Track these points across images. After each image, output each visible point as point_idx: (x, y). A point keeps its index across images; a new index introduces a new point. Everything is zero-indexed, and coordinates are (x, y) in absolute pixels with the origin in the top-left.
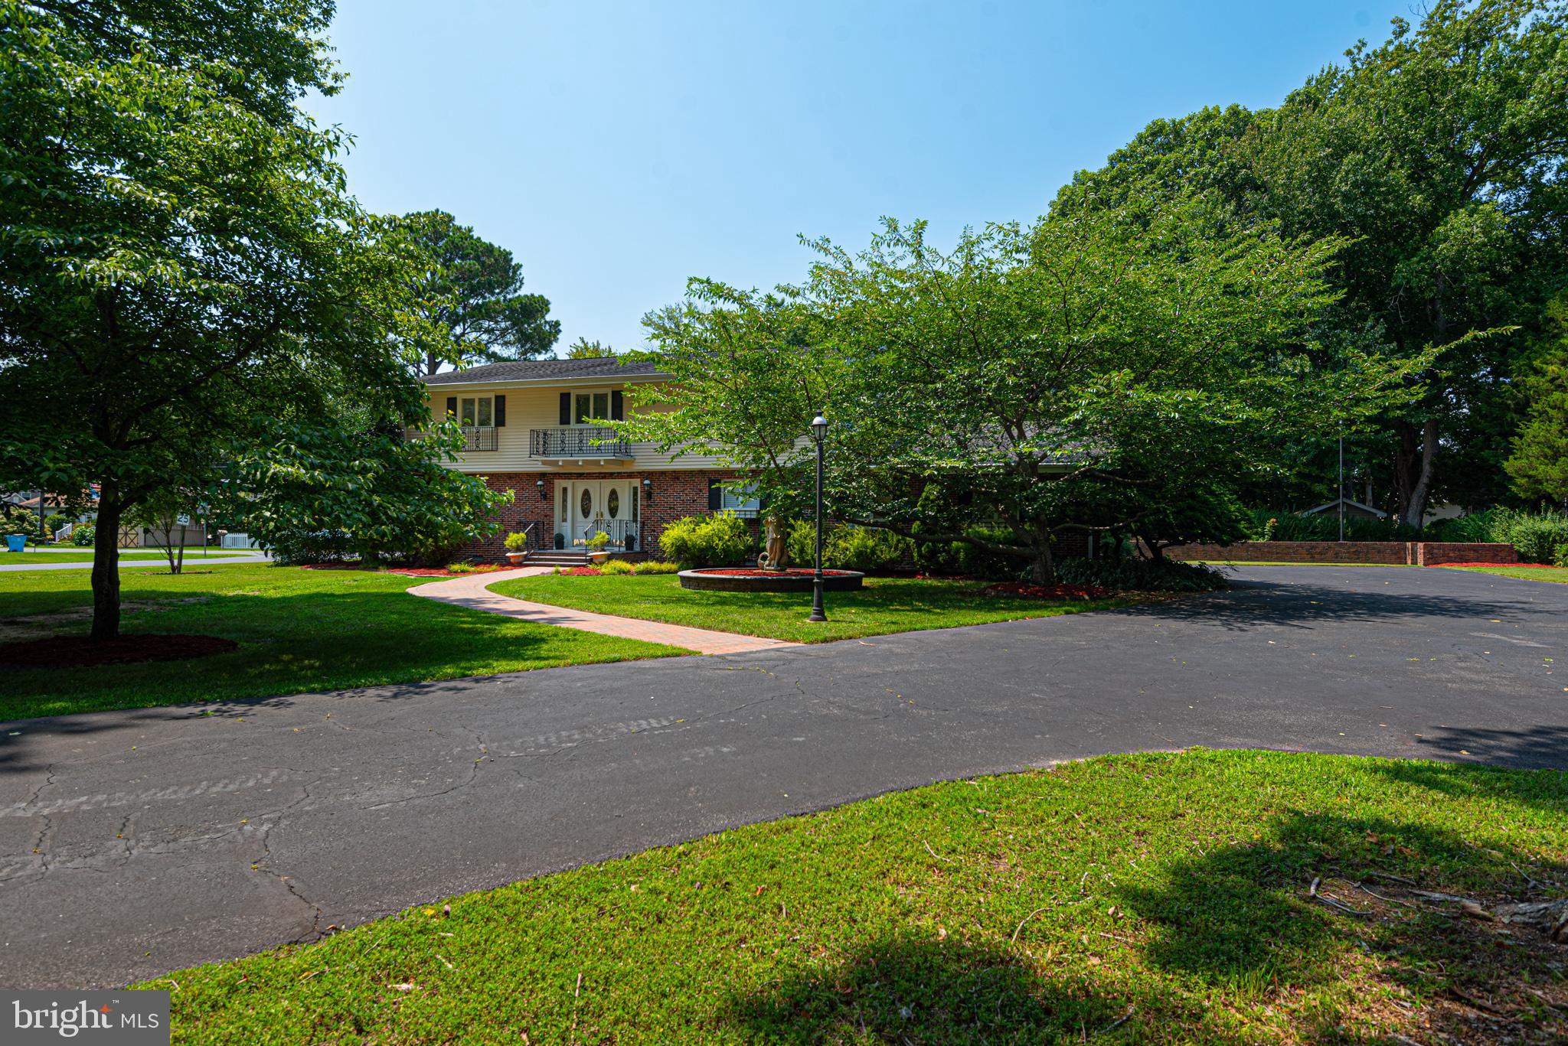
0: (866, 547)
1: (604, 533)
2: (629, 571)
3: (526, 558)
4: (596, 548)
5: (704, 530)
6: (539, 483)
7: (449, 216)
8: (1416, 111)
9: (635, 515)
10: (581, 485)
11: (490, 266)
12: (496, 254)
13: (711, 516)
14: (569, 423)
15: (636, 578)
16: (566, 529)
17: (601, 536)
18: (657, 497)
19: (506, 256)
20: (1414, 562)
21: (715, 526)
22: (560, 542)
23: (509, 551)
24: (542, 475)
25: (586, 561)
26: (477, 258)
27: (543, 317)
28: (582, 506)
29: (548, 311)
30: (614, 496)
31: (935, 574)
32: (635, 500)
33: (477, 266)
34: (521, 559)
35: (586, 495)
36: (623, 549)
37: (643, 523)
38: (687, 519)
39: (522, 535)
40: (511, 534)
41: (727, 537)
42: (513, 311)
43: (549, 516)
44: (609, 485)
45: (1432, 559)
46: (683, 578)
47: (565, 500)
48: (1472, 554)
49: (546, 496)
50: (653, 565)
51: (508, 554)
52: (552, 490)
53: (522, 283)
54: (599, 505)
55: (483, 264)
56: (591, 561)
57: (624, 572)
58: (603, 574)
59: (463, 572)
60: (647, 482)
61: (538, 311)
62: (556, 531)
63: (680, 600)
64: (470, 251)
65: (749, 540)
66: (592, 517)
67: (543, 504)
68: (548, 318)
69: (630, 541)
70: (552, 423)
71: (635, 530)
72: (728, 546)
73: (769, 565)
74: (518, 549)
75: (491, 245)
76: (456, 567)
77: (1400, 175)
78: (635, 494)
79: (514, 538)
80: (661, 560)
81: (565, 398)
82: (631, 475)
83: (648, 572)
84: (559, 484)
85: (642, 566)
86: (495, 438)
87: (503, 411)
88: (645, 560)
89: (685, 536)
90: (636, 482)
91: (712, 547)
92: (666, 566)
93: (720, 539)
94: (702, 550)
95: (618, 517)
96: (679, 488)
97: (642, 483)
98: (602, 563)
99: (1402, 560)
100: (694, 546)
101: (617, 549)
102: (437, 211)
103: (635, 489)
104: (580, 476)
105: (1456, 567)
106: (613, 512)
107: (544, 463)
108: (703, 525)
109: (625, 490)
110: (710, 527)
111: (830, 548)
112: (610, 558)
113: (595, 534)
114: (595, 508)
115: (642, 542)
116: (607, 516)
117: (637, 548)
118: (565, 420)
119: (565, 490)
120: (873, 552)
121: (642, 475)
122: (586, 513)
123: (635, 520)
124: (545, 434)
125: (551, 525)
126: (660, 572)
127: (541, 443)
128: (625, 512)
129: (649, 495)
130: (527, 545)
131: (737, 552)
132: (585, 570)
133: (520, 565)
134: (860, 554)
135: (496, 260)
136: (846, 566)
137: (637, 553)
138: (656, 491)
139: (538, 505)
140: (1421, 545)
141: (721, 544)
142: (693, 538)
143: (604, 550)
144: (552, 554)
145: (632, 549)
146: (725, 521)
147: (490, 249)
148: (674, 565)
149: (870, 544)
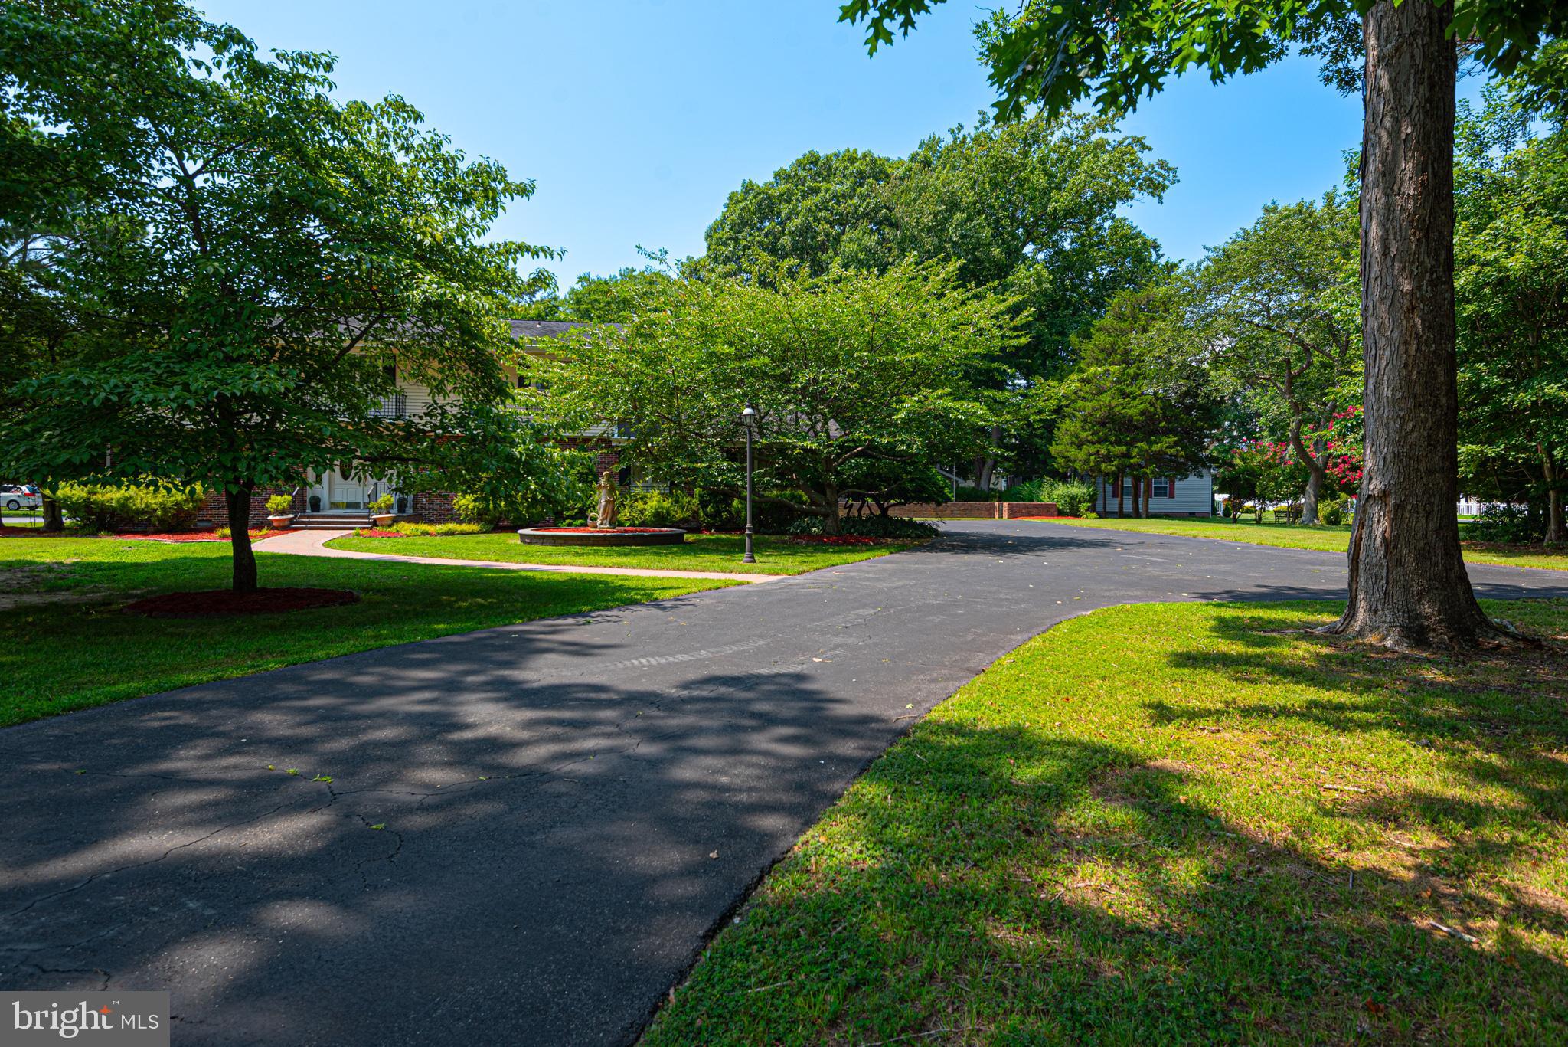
3: (293, 521)
8: (995, 185)
16: (322, 490)
20: (1001, 516)
23: (273, 514)
31: (719, 530)
39: (285, 497)
40: (273, 497)
45: (1013, 515)
46: (522, 536)
48: (1035, 511)
51: (270, 518)
62: (312, 495)
73: (601, 524)
74: (283, 512)
77: (986, 233)
79: (277, 501)
80: (461, 522)
92: (465, 527)
99: (992, 516)
105: (1027, 519)
120: (668, 513)
126: (463, 533)
130: (292, 507)
134: (656, 513)
136: (643, 524)
140: (1005, 504)
143: (389, 513)
144: (324, 517)
148: (475, 527)
149: (666, 504)
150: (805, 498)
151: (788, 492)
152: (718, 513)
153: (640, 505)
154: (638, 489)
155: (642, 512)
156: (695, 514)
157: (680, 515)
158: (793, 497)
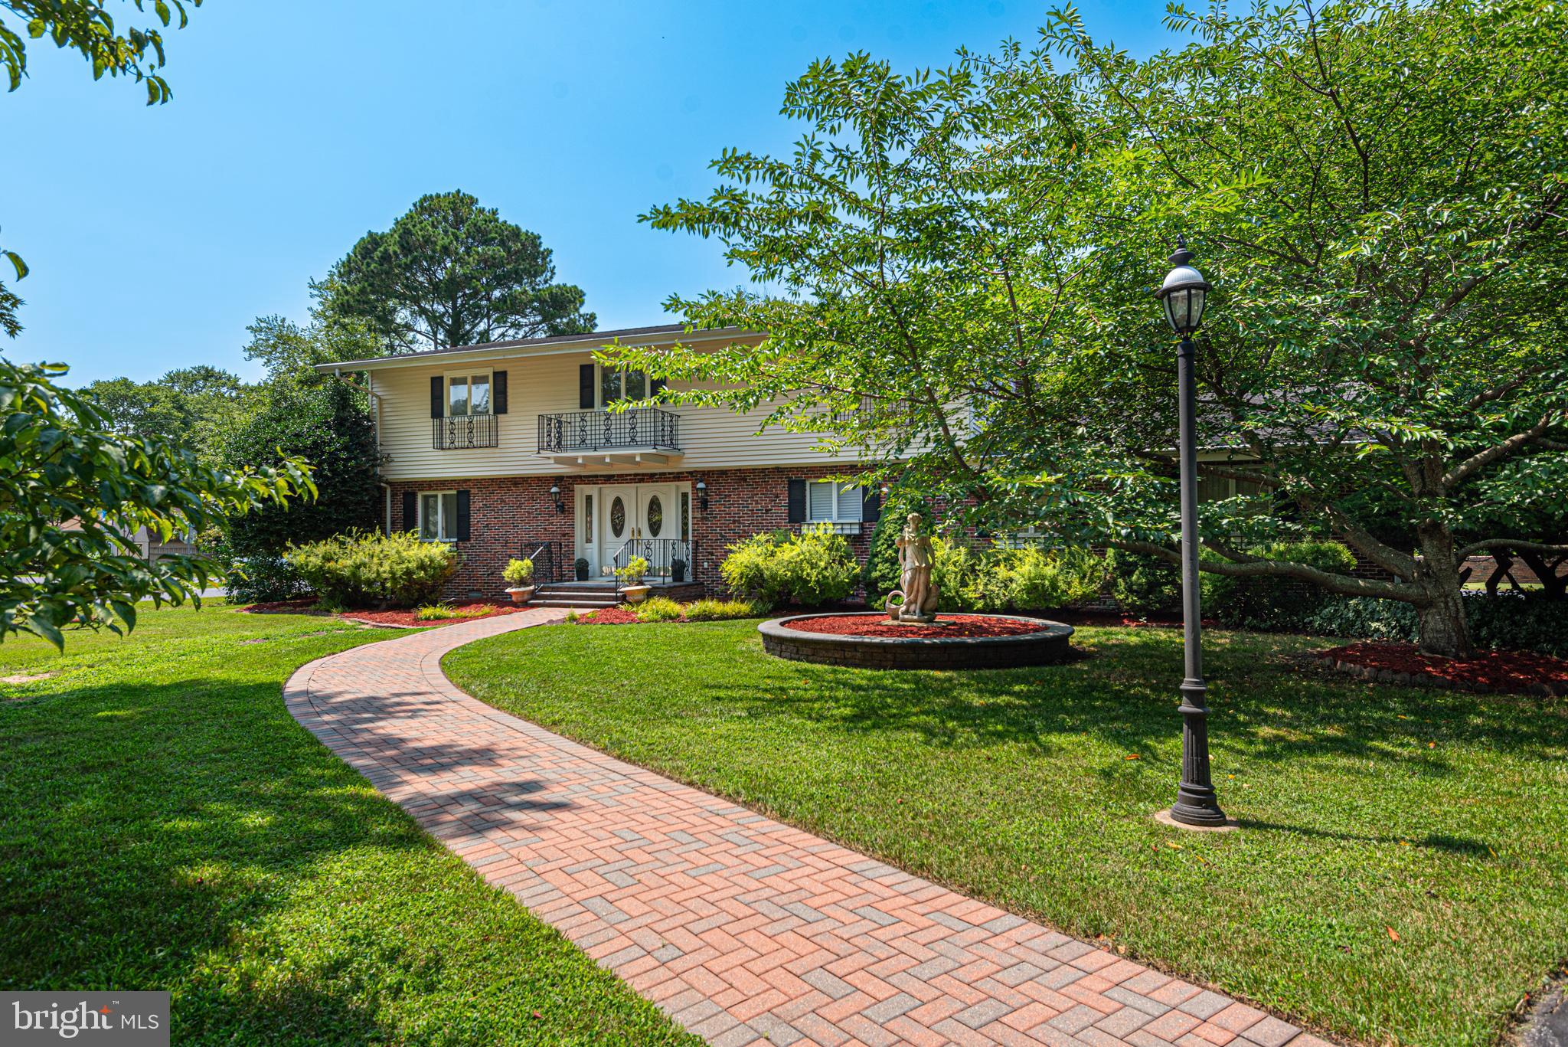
0: (1043, 577)
1: (642, 559)
2: (678, 616)
3: (533, 595)
4: (631, 580)
5: (788, 553)
6: (554, 490)
7: (471, 198)
9: (685, 532)
10: (611, 492)
11: (516, 252)
12: (523, 238)
13: (799, 534)
14: (592, 406)
15: (691, 628)
16: (590, 552)
17: (637, 563)
18: (715, 508)
19: (535, 240)
21: (805, 548)
22: (582, 570)
23: (509, 585)
24: (558, 480)
25: (616, 598)
26: (502, 243)
27: (577, 310)
28: (613, 521)
29: (582, 303)
30: (655, 507)
32: (685, 511)
33: (503, 253)
34: (526, 597)
35: (618, 503)
36: (669, 580)
37: (696, 543)
38: (762, 537)
39: (528, 562)
40: (512, 561)
41: (822, 564)
42: (542, 301)
43: (569, 535)
44: (648, 491)
46: (768, 638)
47: (589, 513)
49: (564, 507)
50: (712, 606)
51: (508, 590)
52: (572, 499)
53: (553, 273)
54: (636, 518)
55: (508, 250)
56: (624, 599)
57: (671, 618)
58: (640, 621)
59: (439, 619)
60: (701, 485)
61: (570, 302)
62: (578, 556)
63: (780, 701)
64: (493, 235)
65: (855, 567)
66: (626, 535)
67: (558, 519)
68: (582, 311)
69: (678, 569)
70: (569, 405)
71: (685, 553)
72: (824, 577)
73: (907, 612)
75: (517, 227)
76: (428, 612)
78: (685, 503)
79: (517, 567)
80: (725, 598)
81: (587, 372)
82: (678, 477)
83: (706, 617)
84: (581, 491)
85: (697, 607)
86: (494, 430)
87: (505, 393)
88: (702, 598)
89: (760, 561)
90: (686, 486)
91: (800, 578)
92: (731, 607)
93: (813, 566)
94: (785, 583)
95: (662, 535)
96: (746, 494)
97: (694, 487)
98: (639, 603)
100: (773, 577)
101: (660, 580)
102: (458, 191)
103: (685, 495)
104: (609, 479)
106: (655, 528)
107: (558, 461)
108: (786, 546)
109: (670, 498)
110: (797, 550)
111: (982, 580)
112: (650, 594)
113: (629, 560)
114: (630, 524)
115: (695, 569)
116: (646, 534)
117: (688, 578)
118: (586, 402)
119: (589, 499)
120: (1054, 586)
121: (694, 475)
122: (618, 530)
123: (685, 539)
124: (560, 422)
125: (571, 546)
126: (724, 617)
127: (553, 433)
128: (670, 529)
129: (704, 504)
130: (535, 576)
131: (840, 586)
132: (615, 612)
133: (524, 605)
134: (1032, 589)
135: (523, 245)
136: (1010, 608)
137: (689, 585)
138: (714, 497)
139: (554, 520)
141: (814, 573)
142: (771, 565)
143: (641, 583)
144: (569, 589)
145: (681, 579)
146: (818, 538)
147: (516, 232)
148: (745, 608)
149: (1049, 571)
150: (1346, 555)
151: (1305, 545)
152: (1153, 586)
153: (1002, 572)
154: (1003, 544)
155: (1007, 583)
156: (1109, 586)
157: (1077, 589)
158: (1319, 554)
